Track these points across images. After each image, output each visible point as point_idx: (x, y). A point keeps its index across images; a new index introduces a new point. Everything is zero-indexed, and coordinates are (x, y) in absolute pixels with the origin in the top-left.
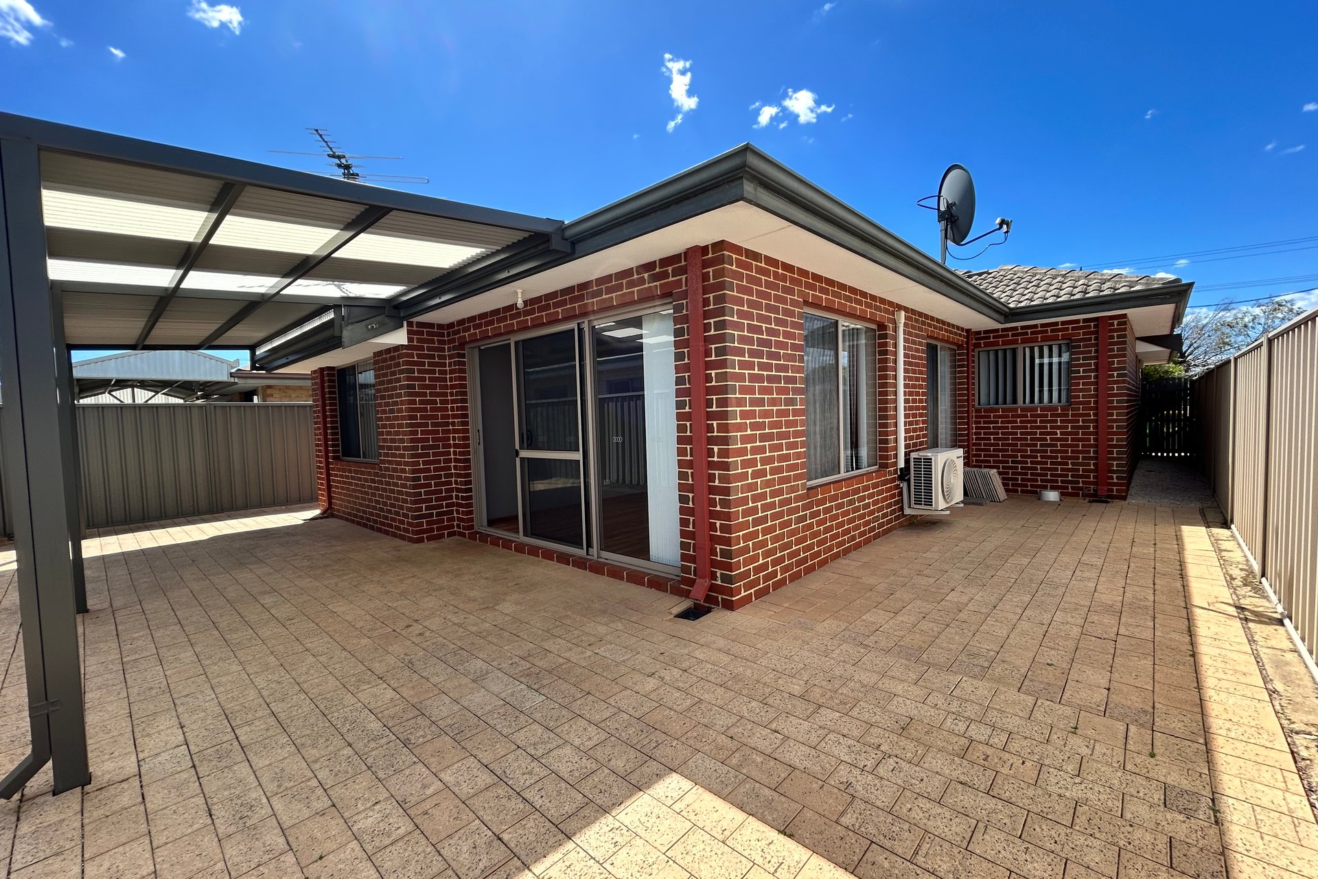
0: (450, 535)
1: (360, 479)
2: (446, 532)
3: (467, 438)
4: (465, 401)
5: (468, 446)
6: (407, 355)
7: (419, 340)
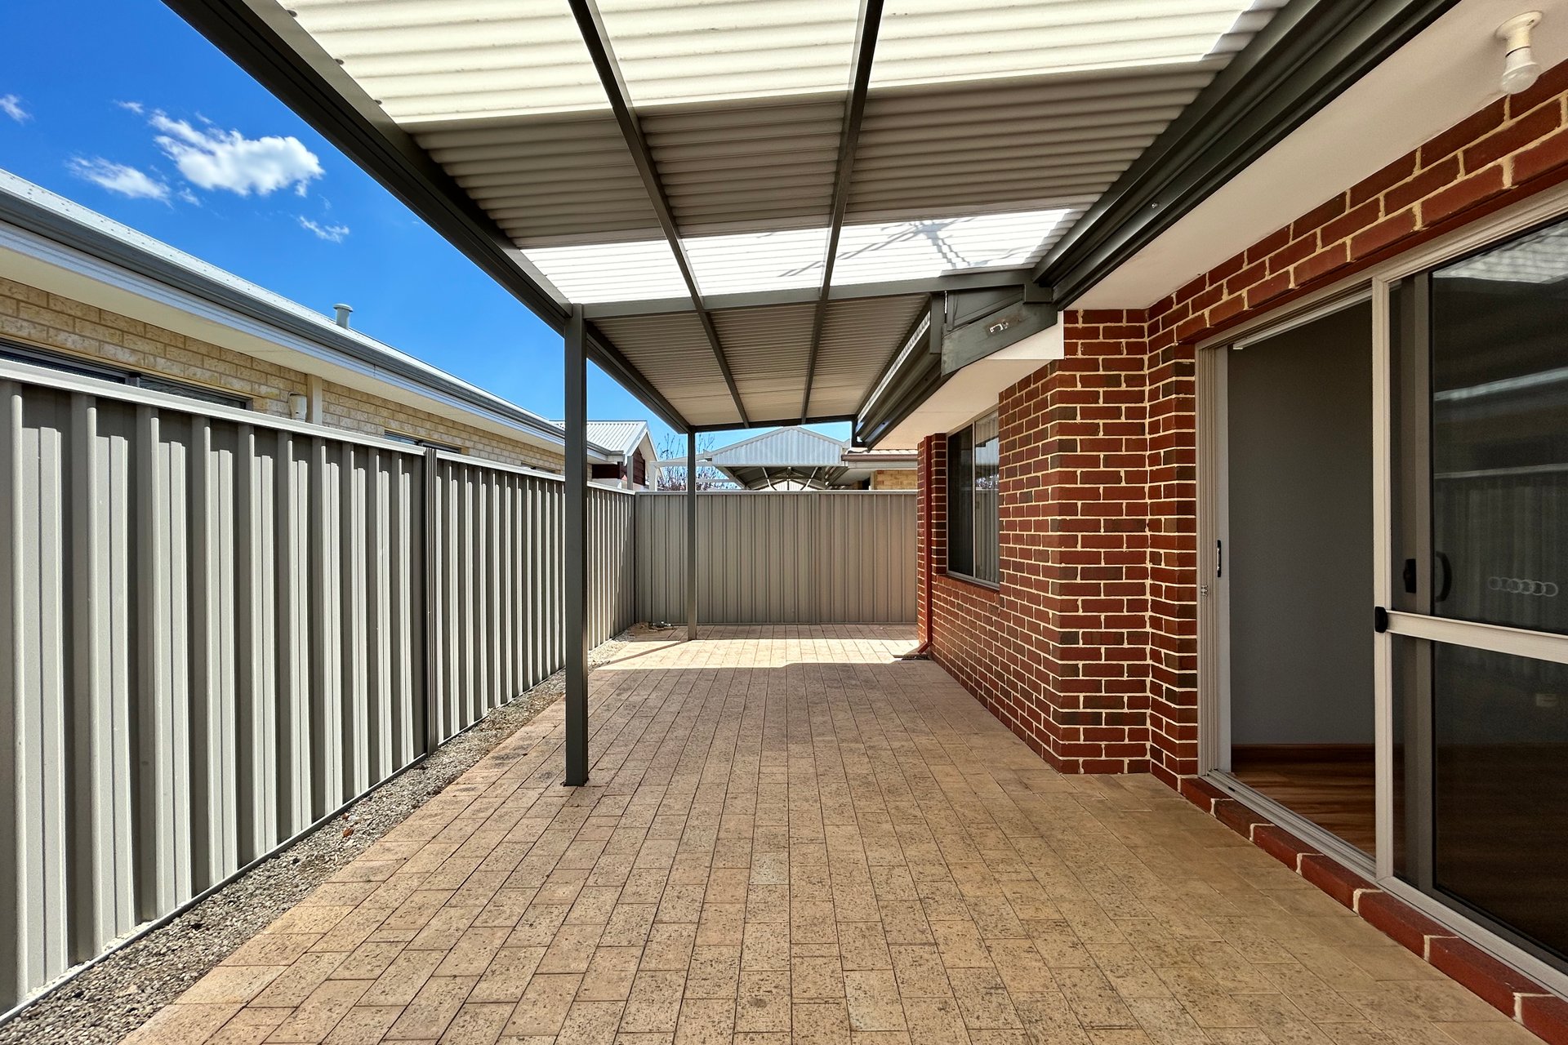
0: (1136, 768)
1: (968, 612)
2: (1126, 760)
3: (1190, 560)
4: (1189, 473)
5: (1190, 577)
6: (1063, 381)
7: (1087, 349)
